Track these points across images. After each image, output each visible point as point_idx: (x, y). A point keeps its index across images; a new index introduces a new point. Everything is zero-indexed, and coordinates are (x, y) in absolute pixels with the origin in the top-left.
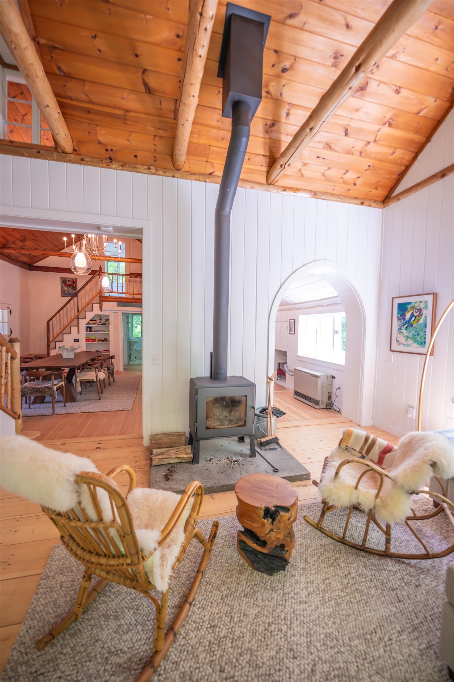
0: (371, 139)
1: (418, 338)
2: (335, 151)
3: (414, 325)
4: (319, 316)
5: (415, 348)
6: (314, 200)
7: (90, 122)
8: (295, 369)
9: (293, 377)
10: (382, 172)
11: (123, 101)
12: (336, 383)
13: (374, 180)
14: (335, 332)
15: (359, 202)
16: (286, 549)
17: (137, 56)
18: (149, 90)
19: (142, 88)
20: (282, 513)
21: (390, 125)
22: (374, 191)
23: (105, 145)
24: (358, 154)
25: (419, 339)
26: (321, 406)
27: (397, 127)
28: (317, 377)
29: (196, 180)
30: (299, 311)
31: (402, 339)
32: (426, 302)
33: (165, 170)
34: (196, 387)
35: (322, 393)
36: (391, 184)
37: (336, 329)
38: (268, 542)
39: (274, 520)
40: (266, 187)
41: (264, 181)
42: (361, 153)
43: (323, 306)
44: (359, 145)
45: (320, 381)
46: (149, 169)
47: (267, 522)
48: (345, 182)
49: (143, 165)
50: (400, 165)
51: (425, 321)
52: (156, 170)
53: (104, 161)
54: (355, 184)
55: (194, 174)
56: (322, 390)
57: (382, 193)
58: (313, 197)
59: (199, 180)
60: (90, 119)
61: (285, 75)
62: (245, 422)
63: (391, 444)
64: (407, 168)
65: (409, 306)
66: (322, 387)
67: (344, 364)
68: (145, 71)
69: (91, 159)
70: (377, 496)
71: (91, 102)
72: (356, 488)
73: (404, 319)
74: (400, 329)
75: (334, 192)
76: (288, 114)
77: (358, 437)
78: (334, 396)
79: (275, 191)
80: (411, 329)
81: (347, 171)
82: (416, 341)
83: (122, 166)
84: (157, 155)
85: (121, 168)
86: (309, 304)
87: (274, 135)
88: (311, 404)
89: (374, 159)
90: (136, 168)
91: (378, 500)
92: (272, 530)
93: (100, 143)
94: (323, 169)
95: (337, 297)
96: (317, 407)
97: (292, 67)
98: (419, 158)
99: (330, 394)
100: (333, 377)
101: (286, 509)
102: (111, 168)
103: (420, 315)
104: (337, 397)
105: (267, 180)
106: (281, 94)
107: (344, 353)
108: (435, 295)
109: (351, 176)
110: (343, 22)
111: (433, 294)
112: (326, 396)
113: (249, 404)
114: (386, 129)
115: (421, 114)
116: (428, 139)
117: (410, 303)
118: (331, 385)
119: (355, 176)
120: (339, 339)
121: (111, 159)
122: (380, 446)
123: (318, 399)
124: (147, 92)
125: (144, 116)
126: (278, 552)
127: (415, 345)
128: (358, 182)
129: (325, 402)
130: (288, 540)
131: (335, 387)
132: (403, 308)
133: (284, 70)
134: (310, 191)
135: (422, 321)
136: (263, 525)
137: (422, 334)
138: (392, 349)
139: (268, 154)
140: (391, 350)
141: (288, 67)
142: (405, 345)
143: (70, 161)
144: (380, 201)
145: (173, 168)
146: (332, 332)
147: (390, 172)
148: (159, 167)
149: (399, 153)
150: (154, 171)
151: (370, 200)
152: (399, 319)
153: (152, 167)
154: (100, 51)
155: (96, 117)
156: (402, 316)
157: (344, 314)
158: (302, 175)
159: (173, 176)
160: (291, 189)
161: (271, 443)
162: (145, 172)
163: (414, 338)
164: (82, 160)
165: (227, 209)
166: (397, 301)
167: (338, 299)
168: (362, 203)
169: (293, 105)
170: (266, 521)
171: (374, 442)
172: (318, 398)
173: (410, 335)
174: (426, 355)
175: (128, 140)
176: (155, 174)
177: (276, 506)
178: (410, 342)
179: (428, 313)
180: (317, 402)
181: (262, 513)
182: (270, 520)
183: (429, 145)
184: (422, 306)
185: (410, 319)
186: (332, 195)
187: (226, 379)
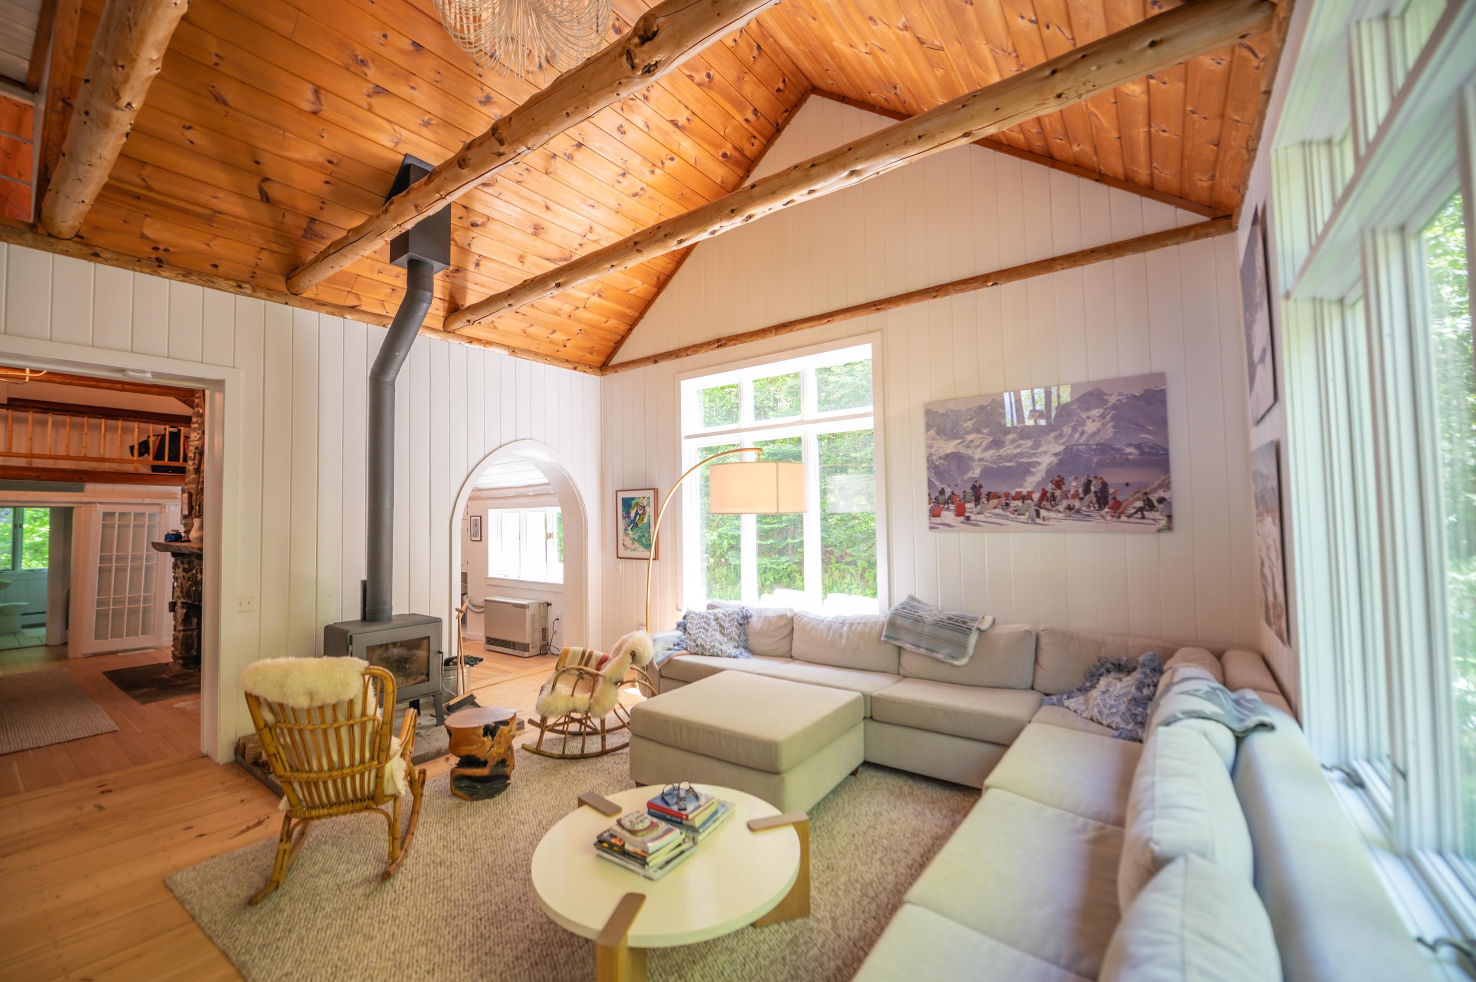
0: (581, 304)
1: (644, 540)
2: (538, 309)
3: (640, 525)
4: (523, 511)
5: (641, 552)
6: (512, 358)
7: (135, 209)
8: (486, 601)
9: (483, 615)
10: (595, 338)
11: (215, 201)
12: (553, 612)
13: (589, 344)
14: (549, 536)
15: (572, 366)
16: (508, 763)
17: (257, 162)
18: (266, 198)
19: (257, 195)
20: (502, 727)
21: (600, 296)
22: (588, 356)
23: (152, 240)
24: (567, 317)
25: (644, 542)
26: (533, 651)
27: (607, 299)
28: (524, 607)
29: (327, 313)
30: (488, 502)
31: (628, 542)
32: (649, 498)
33: (270, 292)
34: (349, 634)
35: (533, 631)
36: (608, 351)
37: (550, 531)
38: (489, 761)
39: (493, 736)
40: (442, 335)
41: (441, 328)
42: (570, 316)
43: (528, 496)
44: (567, 308)
45: (528, 613)
46: (240, 287)
47: (488, 740)
48: (551, 342)
49: (227, 279)
50: (615, 333)
51: (649, 520)
52: (254, 290)
53: (144, 262)
54: (565, 346)
55: (325, 305)
56: (532, 626)
57: (598, 359)
58: (511, 355)
59: (334, 314)
60: (136, 207)
61: (475, 229)
62: (428, 675)
63: (607, 655)
64: (624, 338)
65: (633, 502)
66: (533, 621)
67: (561, 582)
68: (265, 179)
69: (115, 256)
70: (591, 697)
71: (149, 188)
72: (572, 695)
73: (629, 517)
74: (626, 529)
75: (539, 351)
76: (477, 265)
77: (574, 653)
78: (550, 632)
79: (457, 342)
80: (636, 529)
81: (555, 331)
82: (642, 544)
83: (184, 276)
84: (257, 271)
85: (181, 278)
86: (507, 491)
87: (458, 282)
88: (516, 652)
89: (585, 323)
90: (213, 282)
91: (592, 700)
92: (492, 746)
93: (143, 236)
94: (523, 325)
95: (548, 484)
96: (527, 654)
97: (483, 225)
98: (634, 331)
99: (544, 631)
100: (548, 604)
101: (505, 723)
102: (160, 275)
103: (644, 514)
104: (555, 632)
105: (443, 327)
106: (469, 245)
107: (561, 566)
108: (656, 491)
109: (558, 337)
110: (543, 204)
111: (654, 489)
112: (538, 635)
113: (433, 647)
114: (595, 299)
115: (631, 292)
116: (641, 315)
117: (633, 499)
118: (545, 617)
119: (564, 338)
120: (554, 545)
121: (159, 260)
122: (596, 658)
123: (527, 642)
124: (262, 200)
125: (249, 224)
126: (500, 770)
127: (641, 549)
128: (569, 344)
129: (538, 645)
130: (509, 754)
131: (552, 618)
132: (627, 504)
133: (474, 225)
134: (507, 347)
135: (646, 520)
136: (484, 743)
137: (646, 535)
138: (620, 555)
139: (447, 298)
140: (618, 557)
141: (479, 223)
142: (632, 550)
143: (66, 253)
144: (597, 367)
145: (287, 291)
146: (544, 535)
147: (605, 339)
148: (257, 286)
149: (612, 323)
150: (249, 292)
151: (585, 364)
152: (624, 518)
153: (245, 285)
154: (192, 142)
155: (151, 207)
156: (627, 514)
157: (558, 509)
158: (495, 328)
159: (287, 304)
160: (479, 341)
161: (464, 705)
162: (231, 290)
163: (639, 541)
164: (96, 255)
165: (391, 375)
166: (621, 495)
167: (550, 487)
168: (575, 368)
169: (484, 257)
170: (485, 739)
171: (591, 655)
172: (527, 640)
173: (636, 538)
174: (648, 559)
175: (208, 245)
176: (250, 296)
177: (495, 723)
178: (637, 545)
179: (650, 510)
180: (525, 647)
181: (482, 732)
182: (490, 738)
183: (642, 321)
184: (645, 503)
185: (635, 517)
186: (536, 354)
187: (390, 619)
